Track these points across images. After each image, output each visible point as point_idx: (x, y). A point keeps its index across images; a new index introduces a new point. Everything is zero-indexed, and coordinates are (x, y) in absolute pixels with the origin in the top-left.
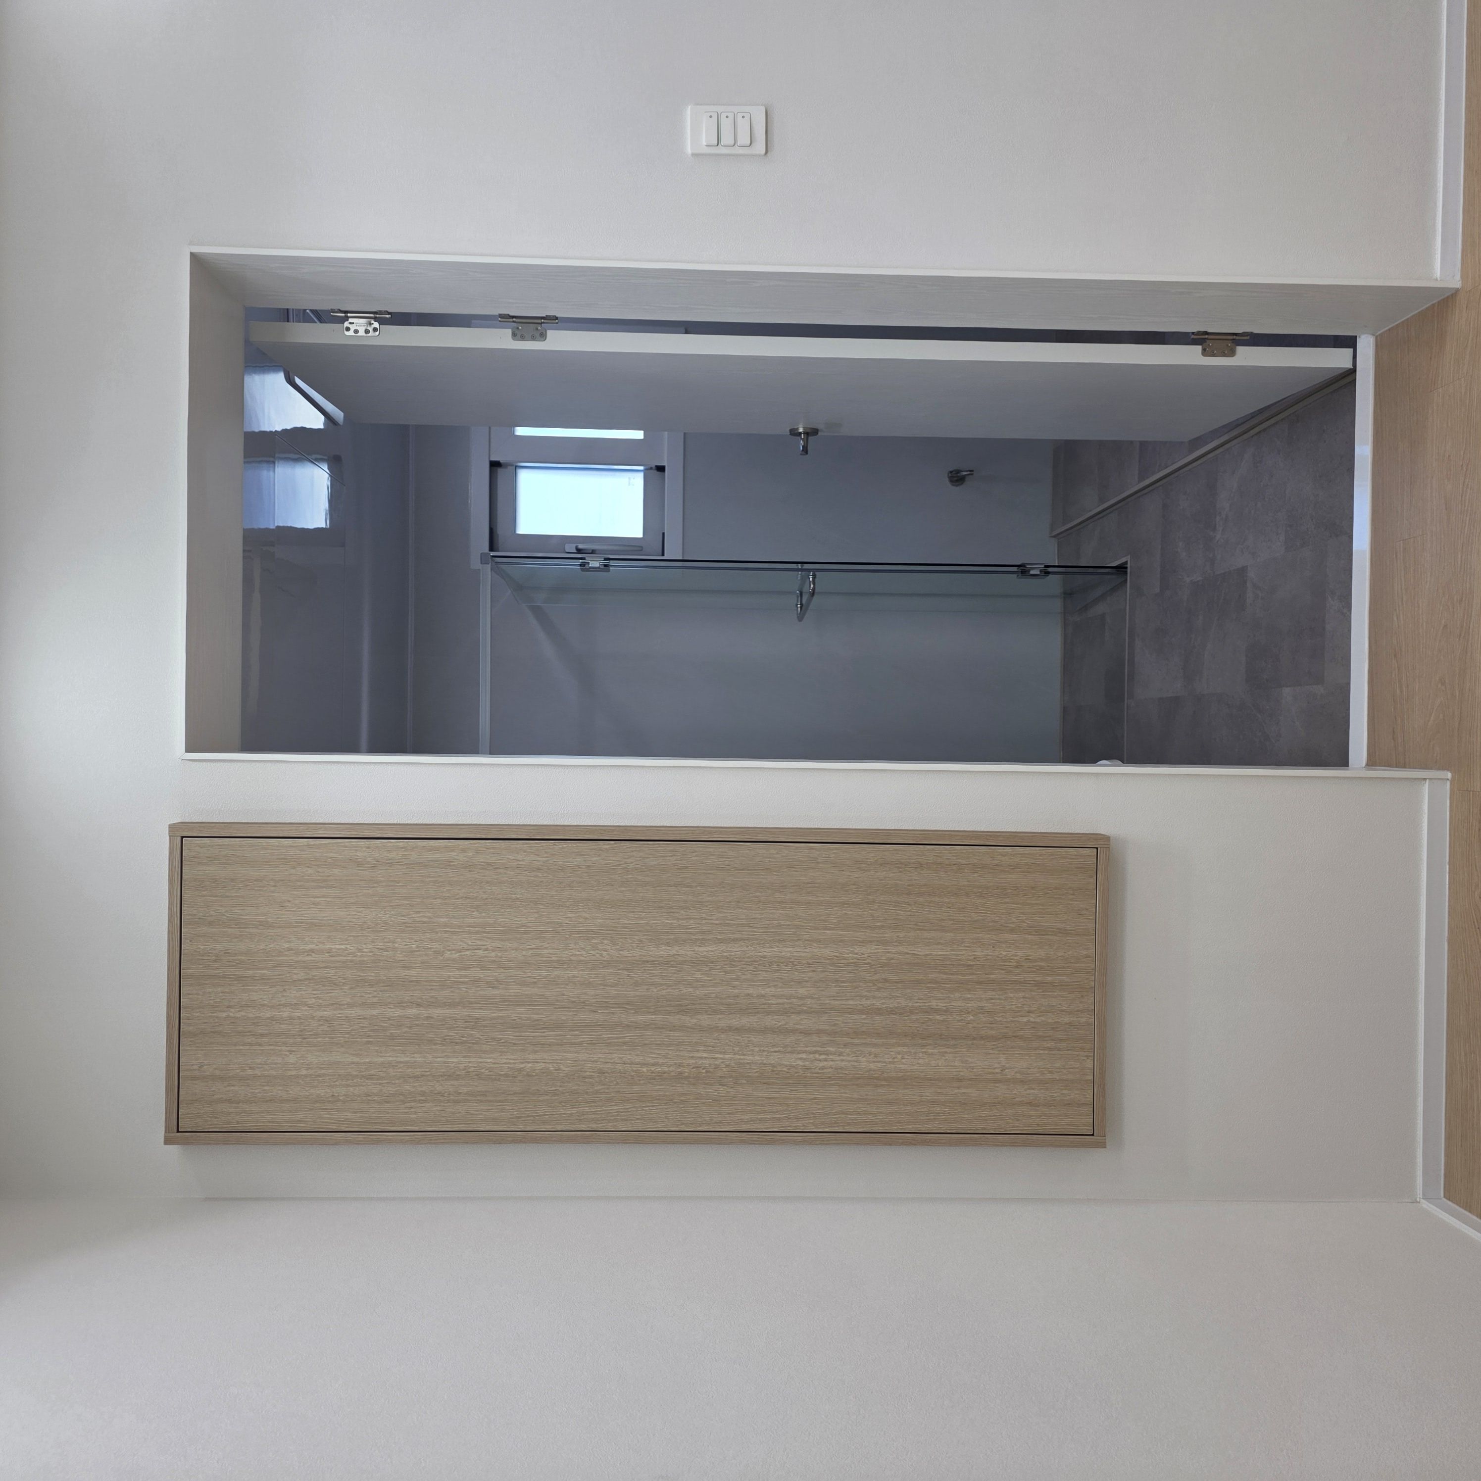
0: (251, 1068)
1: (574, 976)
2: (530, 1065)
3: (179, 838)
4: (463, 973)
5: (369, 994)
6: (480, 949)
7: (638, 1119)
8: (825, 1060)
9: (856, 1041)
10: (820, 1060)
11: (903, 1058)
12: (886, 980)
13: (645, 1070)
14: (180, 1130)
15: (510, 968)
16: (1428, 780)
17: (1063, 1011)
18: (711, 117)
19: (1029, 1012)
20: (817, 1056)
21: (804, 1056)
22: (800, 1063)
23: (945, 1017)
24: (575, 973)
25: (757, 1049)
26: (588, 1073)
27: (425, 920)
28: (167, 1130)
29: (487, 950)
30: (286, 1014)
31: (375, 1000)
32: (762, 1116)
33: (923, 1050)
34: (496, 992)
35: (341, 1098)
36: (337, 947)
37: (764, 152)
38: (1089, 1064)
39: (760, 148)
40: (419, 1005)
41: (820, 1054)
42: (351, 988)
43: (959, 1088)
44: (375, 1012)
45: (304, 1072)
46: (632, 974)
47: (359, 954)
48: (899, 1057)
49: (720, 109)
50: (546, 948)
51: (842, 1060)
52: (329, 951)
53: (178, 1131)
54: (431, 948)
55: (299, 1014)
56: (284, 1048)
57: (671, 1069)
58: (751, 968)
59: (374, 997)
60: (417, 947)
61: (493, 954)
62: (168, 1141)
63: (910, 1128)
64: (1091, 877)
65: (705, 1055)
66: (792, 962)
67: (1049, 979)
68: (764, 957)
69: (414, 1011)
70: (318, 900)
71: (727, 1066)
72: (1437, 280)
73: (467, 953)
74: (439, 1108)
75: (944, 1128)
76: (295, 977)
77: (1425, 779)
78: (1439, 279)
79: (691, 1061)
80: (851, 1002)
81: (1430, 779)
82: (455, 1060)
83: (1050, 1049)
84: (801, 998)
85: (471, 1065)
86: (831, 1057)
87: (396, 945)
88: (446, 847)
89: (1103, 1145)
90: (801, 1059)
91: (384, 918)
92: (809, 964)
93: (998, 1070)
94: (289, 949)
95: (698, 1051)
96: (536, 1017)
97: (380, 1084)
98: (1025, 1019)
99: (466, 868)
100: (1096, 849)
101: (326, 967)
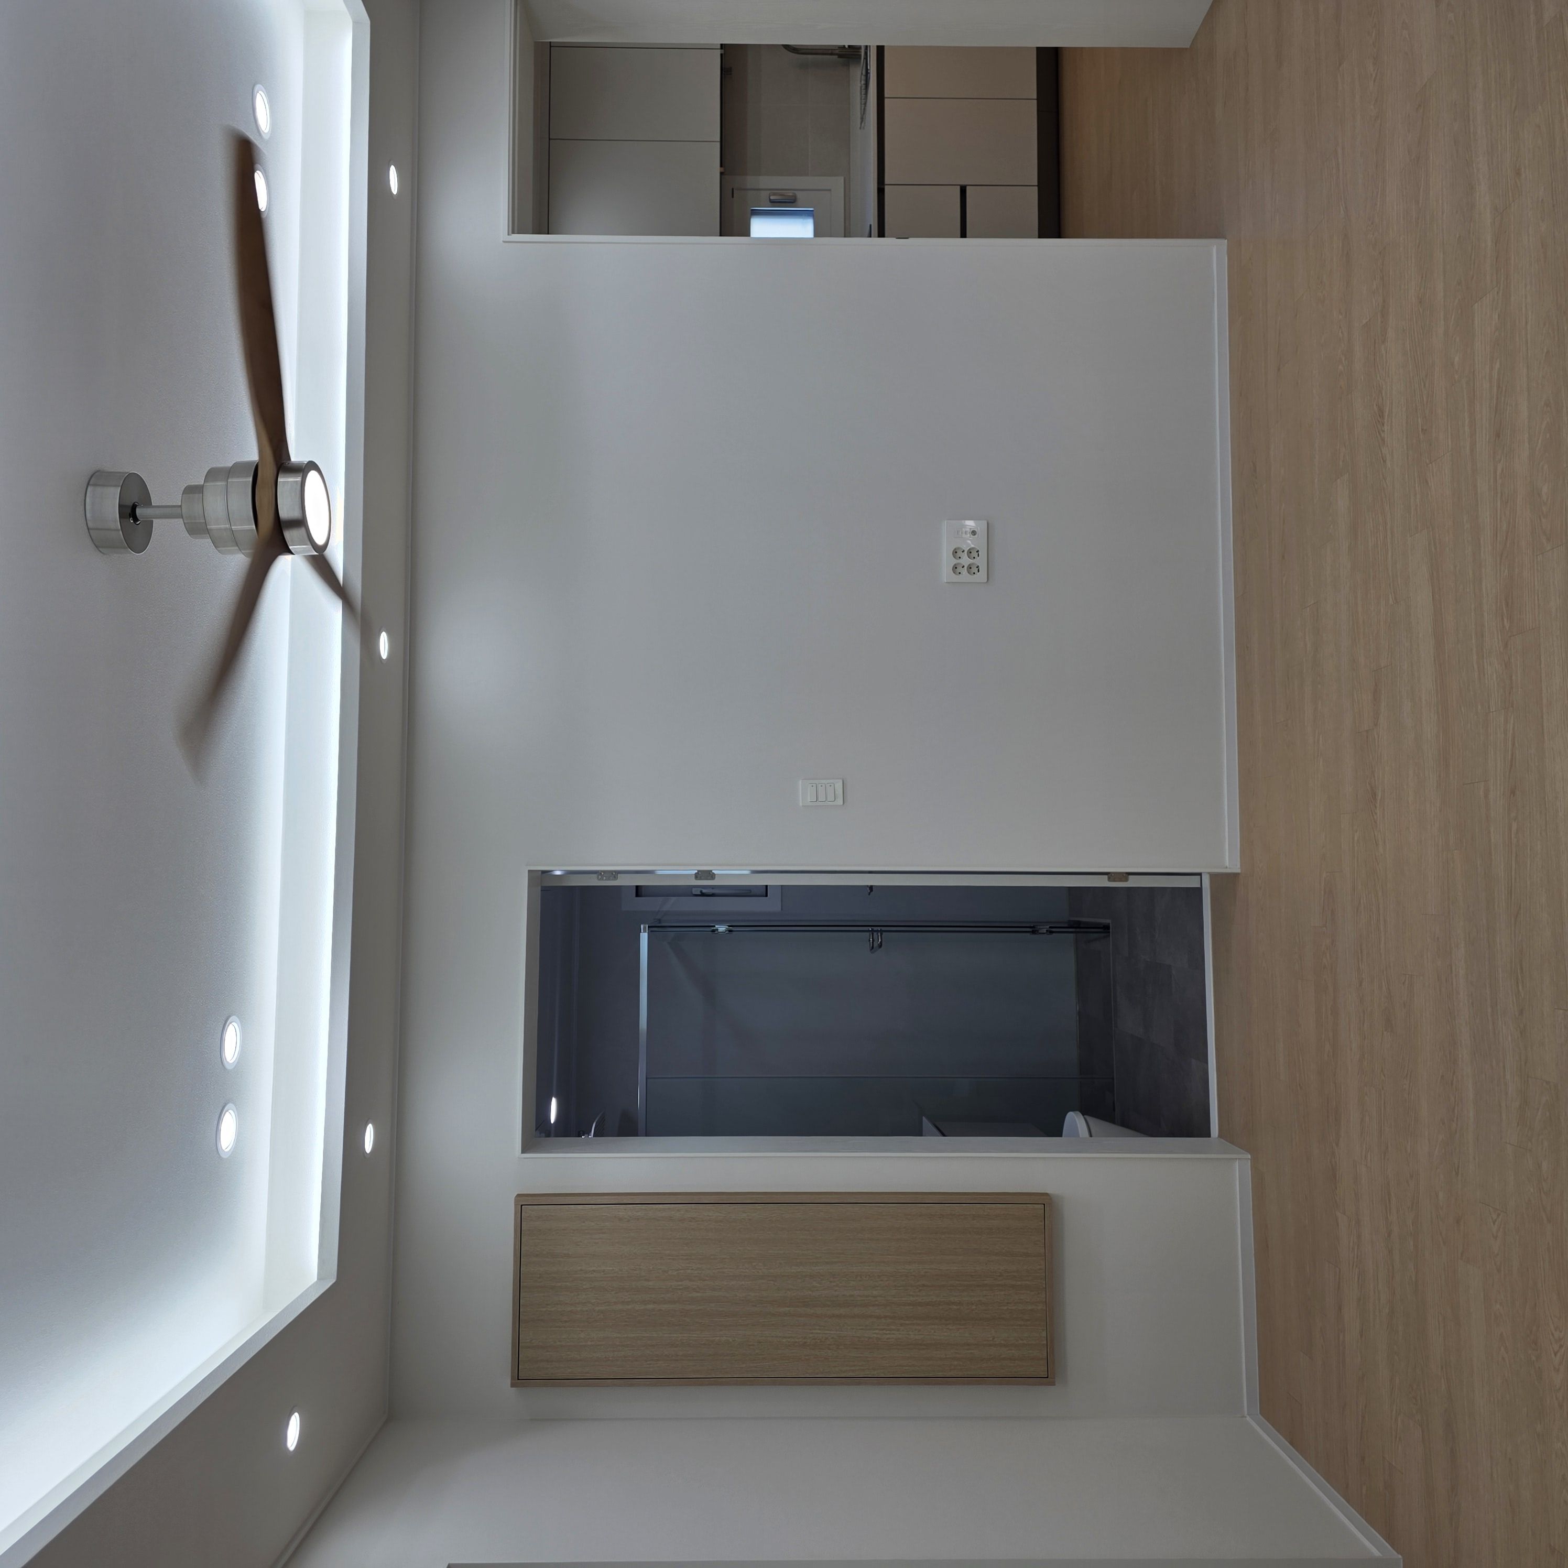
0: (559, 1341)
1: (742, 1285)
2: (718, 1338)
3: (520, 1206)
4: (680, 1283)
5: (626, 1296)
6: (688, 1269)
7: (781, 1370)
8: (889, 1334)
9: (907, 1322)
10: (886, 1334)
11: (935, 1332)
12: (924, 1285)
13: (784, 1340)
14: (519, 1378)
15: (706, 1280)
16: (1238, 1160)
17: (1027, 1302)
18: (812, 786)
19: (1008, 1303)
20: (884, 1331)
21: (877, 1331)
22: (875, 1336)
23: (958, 1307)
24: (743, 1283)
25: (849, 1328)
26: (751, 1343)
27: (657, 1252)
28: (512, 1378)
29: (692, 1269)
30: (579, 1309)
31: (630, 1300)
32: (853, 1368)
33: (947, 1327)
34: (699, 1294)
35: (611, 1359)
36: (608, 1268)
37: (842, 803)
38: (1044, 1334)
39: (840, 801)
40: (654, 1303)
41: (886, 1331)
42: (616, 1293)
43: (968, 1350)
44: (630, 1307)
45: (589, 1343)
46: (776, 1284)
47: (620, 1272)
48: (933, 1331)
49: (817, 782)
50: (726, 1268)
51: (900, 1334)
52: (604, 1271)
53: (518, 1379)
54: (660, 1269)
55: (587, 1309)
56: (578, 1329)
57: (800, 1340)
58: (845, 1279)
59: (629, 1298)
60: (653, 1268)
61: (696, 1272)
62: (513, 1385)
63: (940, 1374)
64: (1041, 1221)
65: (819, 1332)
66: (869, 1275)
67: (1019, 1283)
68: (853, 1272)
69: (650, 1306)
70: (597, 1241)
71: (832, 1338)
72: (1227, 868)
73: (682, 1271)
74: (666, 1364)
75: (960, 1374)
76: (584, 1287)
77: (1236, 1159)
78: (1228, 866)
79: (811, 1335)
80: (903, 1299)
81: (1239, 1159)
82: (675, 1335)
83: (1020, 1325)
84: (874, 1297)
85: (684, 1338)
86: (893, 1332)
87: (641, 1267)
88: (669, 1209)
89: (1053, 1384)
90: (875, 1333)
91: (634, 1251)
92: (878, 1276)
93: (991, 1339)
94: (581, 1270)
95: (815, 1329)
96: (721, 1309)
97: (633, 1350)
98: (1005, 1308)
99: (680, 1221)
100: (1043, 1205)
101: (602, 1281)
